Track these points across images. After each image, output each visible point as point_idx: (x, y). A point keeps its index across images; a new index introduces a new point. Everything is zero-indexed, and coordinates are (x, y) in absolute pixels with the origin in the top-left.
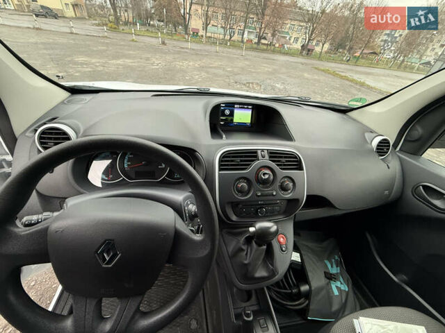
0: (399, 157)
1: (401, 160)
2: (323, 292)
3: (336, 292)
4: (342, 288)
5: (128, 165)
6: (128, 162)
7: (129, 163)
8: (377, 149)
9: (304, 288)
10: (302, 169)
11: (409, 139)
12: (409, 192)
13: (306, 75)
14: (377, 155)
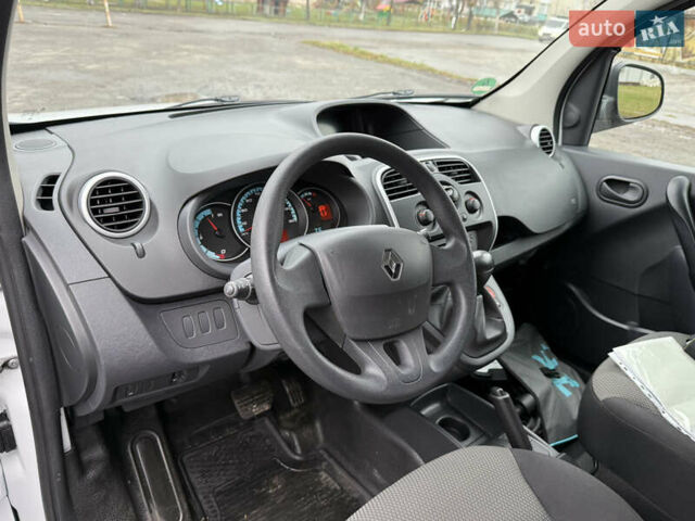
0: (566, 153)
1: (570, 156)
2: (552, 398)
3: (567, 393)
4: (572, 385)
5: (244, 227)
6: (242, 220)
7: (245, 223)
8: (541, 144)
9: (527, 401)
10: (479, 181)
11: (568, 125)
12: (595, 197)
13: (299, 61)
14: (544, 153)
